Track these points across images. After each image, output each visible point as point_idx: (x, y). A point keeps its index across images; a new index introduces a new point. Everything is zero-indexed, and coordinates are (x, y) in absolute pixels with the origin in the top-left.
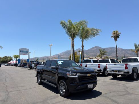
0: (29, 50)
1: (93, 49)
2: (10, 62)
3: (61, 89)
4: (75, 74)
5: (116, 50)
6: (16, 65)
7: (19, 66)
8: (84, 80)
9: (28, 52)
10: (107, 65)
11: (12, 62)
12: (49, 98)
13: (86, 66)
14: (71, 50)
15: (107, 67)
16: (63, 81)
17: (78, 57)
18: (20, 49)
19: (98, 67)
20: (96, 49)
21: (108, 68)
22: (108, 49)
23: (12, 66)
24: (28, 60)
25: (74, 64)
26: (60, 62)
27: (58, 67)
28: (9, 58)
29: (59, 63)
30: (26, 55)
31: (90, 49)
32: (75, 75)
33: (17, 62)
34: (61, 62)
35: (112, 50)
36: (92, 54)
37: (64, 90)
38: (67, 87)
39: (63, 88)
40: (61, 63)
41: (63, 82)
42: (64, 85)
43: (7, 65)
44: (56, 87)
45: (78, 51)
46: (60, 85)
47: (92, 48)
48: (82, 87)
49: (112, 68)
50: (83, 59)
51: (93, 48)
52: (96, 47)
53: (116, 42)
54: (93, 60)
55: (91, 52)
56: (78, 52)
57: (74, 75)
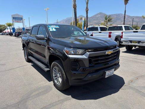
0: (23, 16)
1: (97, 16)
2: (4, 31)
3: (56, 76)
4: (80, 51)
5: (125, 16)
6: (11, 34)
7: (14, 35)
8: (99, 63)
9: (22, 19)
10: (122, 33)
11: (6, 31)
12: (34, 94)
13: (92, 35)
14: (71, 17)
15: (122, 35)
16: (58, 64)
17: (80, 25)
18: (12, 15)
19: (108, 36)
20: (100, 16)
21: (123, 37)
22: (114, 16)
23: (7, 36)
24: (24, 28)
25: (76, 33)
26: (52, 28)
27: (49, 36)
28: (3, 27)
29: (51, 30)
30: (20, 22)
31: (93, 16)
32: (82, 54)
33: (12, 31)
34: (55, 28)
35: (117, 17)
36: (95, 21)
37: (60, 80)
38: (65, 75)
39: (58, 75)
40: (55, 30)
41: (58, 66)
42: (60, 71)
43: (2, 35)
44: (47, 71)
45: (80, 18)
46: (54, 69)
47: (95, 15)
48: (95, 76)
49: (129, 38)
50: (87, 27)
51: (97, 14)
52: (100, 13)
53: (126, 5)
54: (100, 27)
55: (94, 20)
56: (79, 20)
57: (80, 53)
